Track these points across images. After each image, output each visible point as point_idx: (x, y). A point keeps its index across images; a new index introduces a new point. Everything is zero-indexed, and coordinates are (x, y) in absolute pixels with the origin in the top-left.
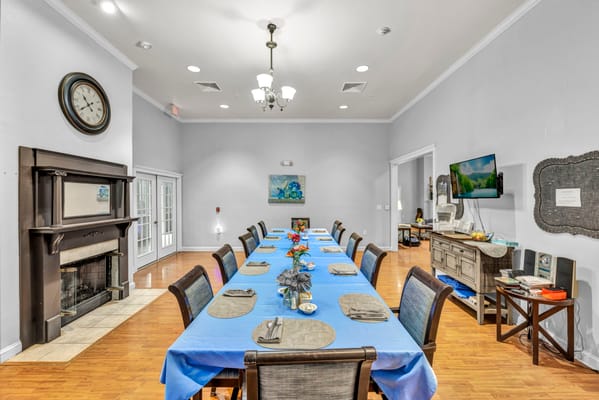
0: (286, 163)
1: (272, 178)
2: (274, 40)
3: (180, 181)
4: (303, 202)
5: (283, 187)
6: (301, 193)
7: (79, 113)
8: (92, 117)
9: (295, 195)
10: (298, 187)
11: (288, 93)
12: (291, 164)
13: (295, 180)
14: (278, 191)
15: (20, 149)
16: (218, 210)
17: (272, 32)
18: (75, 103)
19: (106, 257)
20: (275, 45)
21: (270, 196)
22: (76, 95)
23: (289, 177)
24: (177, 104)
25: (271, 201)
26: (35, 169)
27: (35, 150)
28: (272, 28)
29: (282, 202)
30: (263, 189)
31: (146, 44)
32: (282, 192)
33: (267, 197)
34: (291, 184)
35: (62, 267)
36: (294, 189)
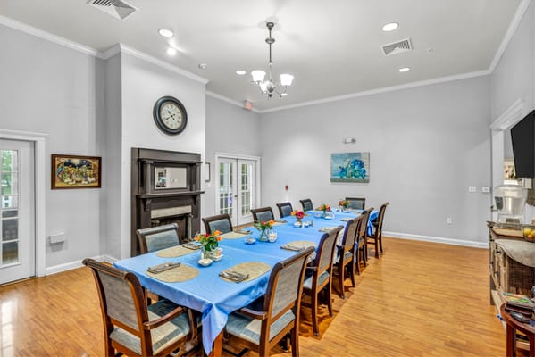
0: (349, 140)
1: (334, 157)
2: (272, 37)
3: (258, 163)
4: (367, 182)
5: (344, 165)
6: (364, 171)
7: (165, 122)
8: (173, 123)
9: (357, 174)
10: (361, 165)
11: (287, 80)
12: (353, 141)
13: (358, 158)
14: (340, 170)
15: (133, 149)
16: (287, 187)
17: (270, 29)
18: (162, 117)
19: (184, 217)
20: (274, 40)
21: (332, 174)
22: (163, 112)
23: (351, 155)
24: (249, 100)
25: (333, 180)
26: (139, 160)
27: (139, 149)
28: (270, 26)
29: (343, 181)
30: (326, 168)
31: (203, 65)
32: (343, 170)
33: (329, 177)
34: (353, 162)
35: (153, 219)
36: (356, 168)
